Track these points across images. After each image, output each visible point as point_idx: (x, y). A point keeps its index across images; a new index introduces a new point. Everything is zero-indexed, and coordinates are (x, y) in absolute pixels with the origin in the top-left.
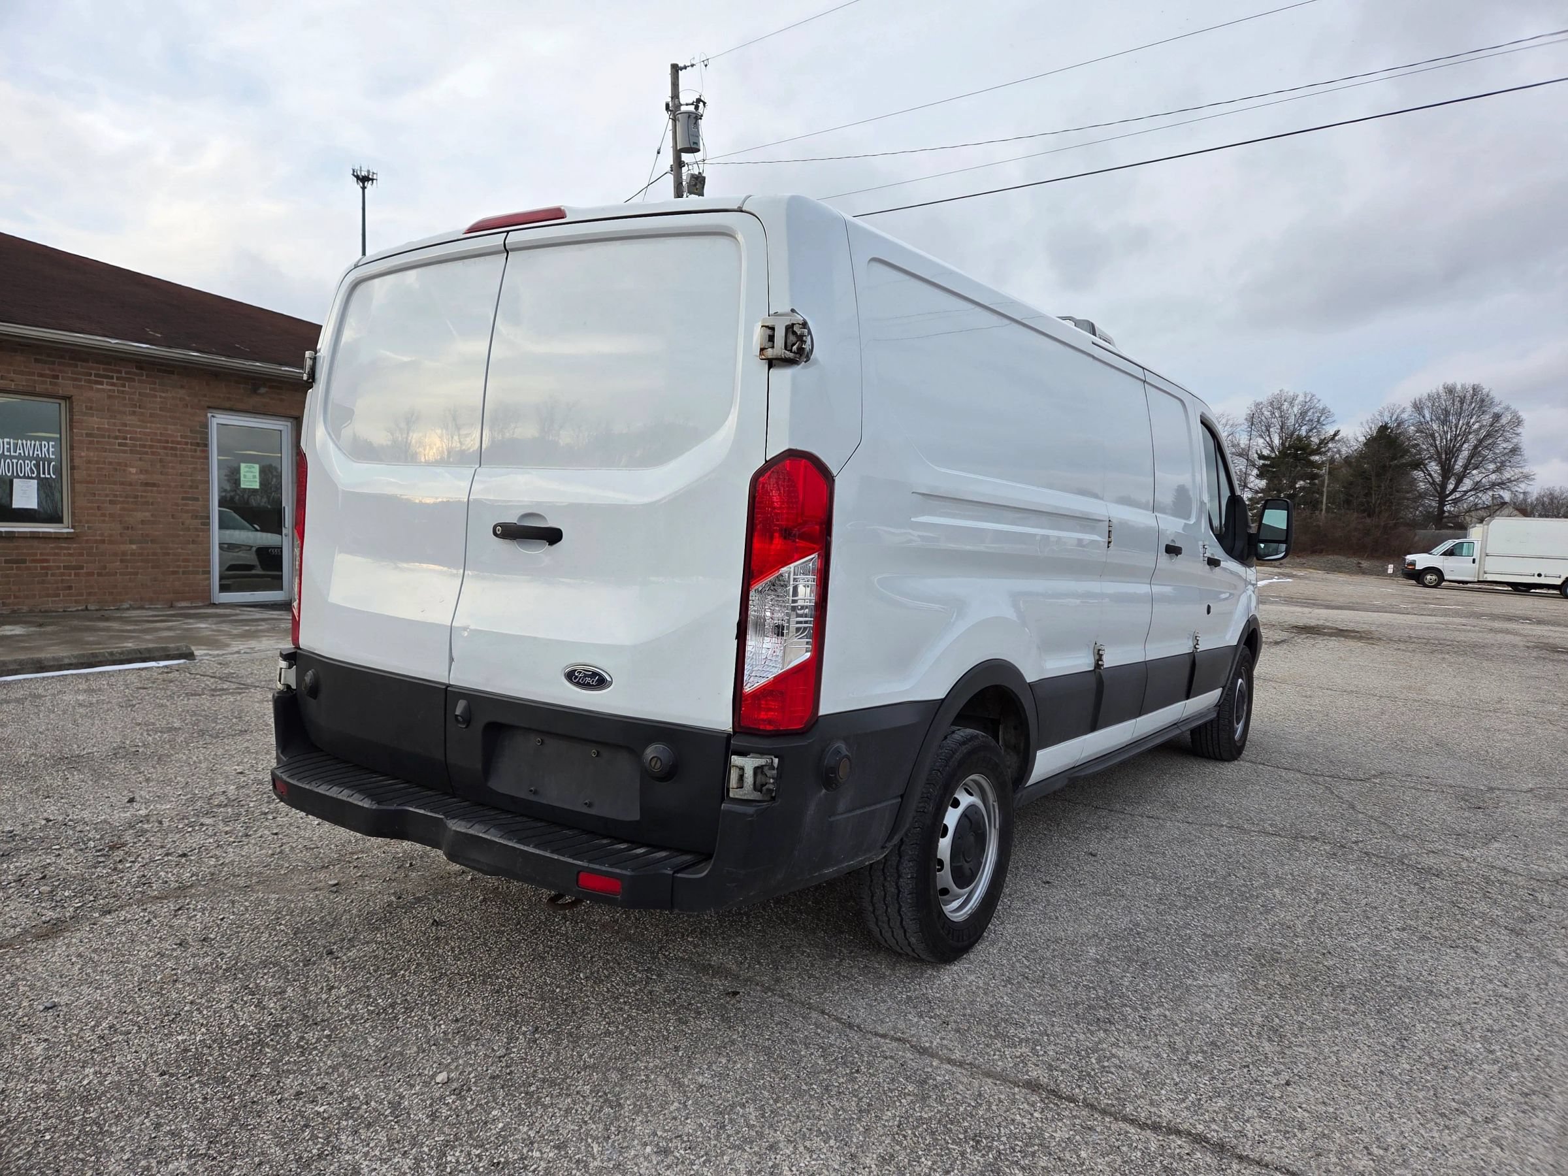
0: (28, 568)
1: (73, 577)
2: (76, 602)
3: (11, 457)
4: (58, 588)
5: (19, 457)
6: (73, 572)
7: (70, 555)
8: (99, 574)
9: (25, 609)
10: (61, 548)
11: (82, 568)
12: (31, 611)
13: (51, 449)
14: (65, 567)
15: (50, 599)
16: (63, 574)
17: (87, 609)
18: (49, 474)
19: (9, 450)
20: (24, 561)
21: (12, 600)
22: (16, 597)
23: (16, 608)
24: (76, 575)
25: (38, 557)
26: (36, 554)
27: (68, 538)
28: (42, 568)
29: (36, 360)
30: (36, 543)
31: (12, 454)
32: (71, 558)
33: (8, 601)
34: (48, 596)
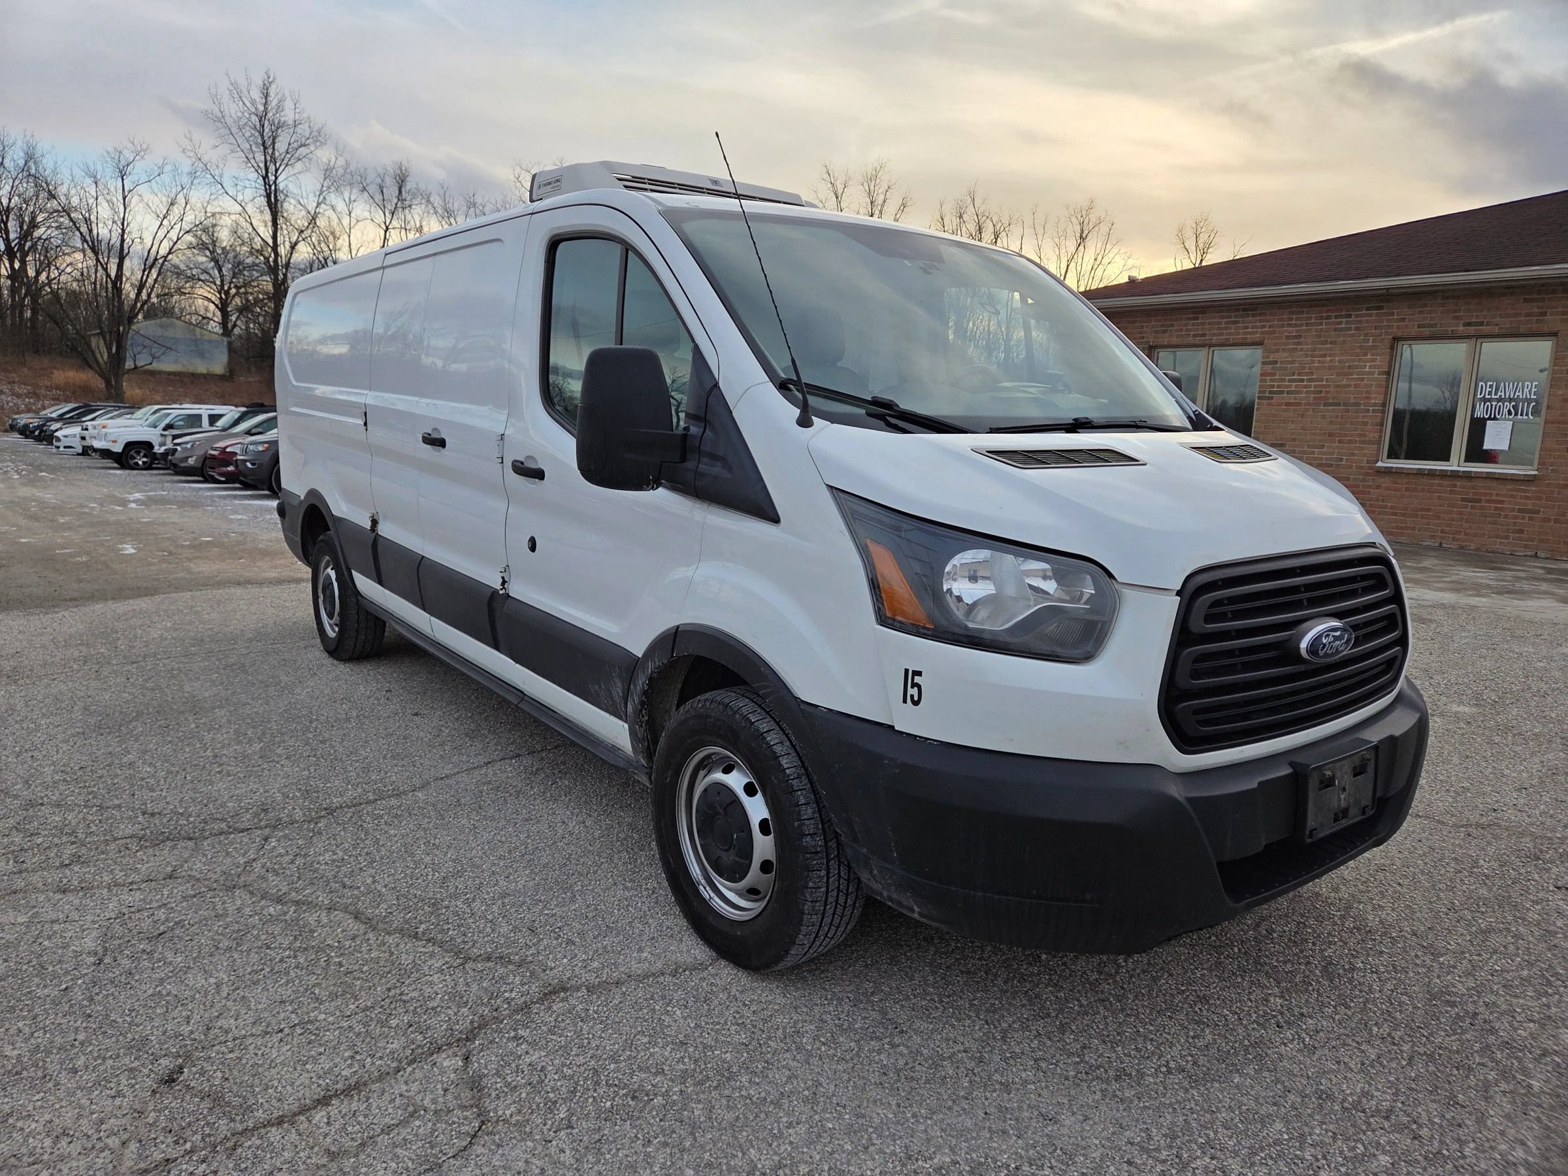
0: (1482, 508)
1: (1526, 521)
2: (1526, 546)
3: (1490, 400)
4: (1508, 529)
5: (1500, 400)
6: (1527, 515)
7: (1527, 498)
8: (1556, 521)
9: (1473, 546)
10: (1518, 490)
11: (1538, 512)
12: (1478, 549)
13: (1534, 390)
14: (1520, 511)
15: (1498, 540)
16: (1516, 517)
17: (1536, 556)
18: (1527, 415)
19: (1490, 393)
20: (1479, 501)
21: (1462, 536)
22: (1466, 534)
23: (1464, 544)
24: (1530, 518)
25: (1494, 498)
26: (1491, 495)
27: (1530, 480)
28: (1496, 509)
29: (1525, 300)
30: (1494, 484)
31: (1493, 397)
32: (1528, 502)
33: (1458, 537)
34: (1497, 537)
